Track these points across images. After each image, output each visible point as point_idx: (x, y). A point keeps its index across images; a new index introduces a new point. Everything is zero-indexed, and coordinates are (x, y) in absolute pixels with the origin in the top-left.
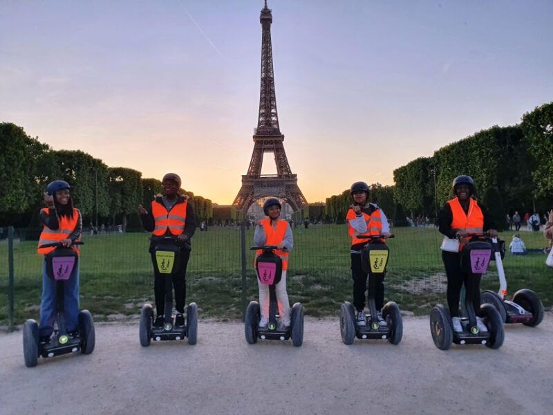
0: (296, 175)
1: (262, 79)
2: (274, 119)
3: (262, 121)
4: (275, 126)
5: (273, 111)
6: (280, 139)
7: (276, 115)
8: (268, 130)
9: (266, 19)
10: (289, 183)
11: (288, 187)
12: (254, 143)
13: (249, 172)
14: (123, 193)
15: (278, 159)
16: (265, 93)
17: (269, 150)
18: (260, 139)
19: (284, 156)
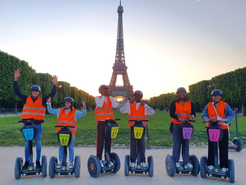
0: (132, 86)
1: (117, 40)
2: (123, 59)
3: (117, 60)
4: (123, 63)
5: (122, 55)
6: (125, 69)
7: (124, 57)
8: (120, 64)
9: (120, 11)
10: (129, 90)
11: (129, 92)
12: (113, 70)
13: (110, 84)
14: (63, 93)
15: (124, 78)
16: (119, 46)
17: (120, 73)
18: (116, 69)
19: (127, 77)
